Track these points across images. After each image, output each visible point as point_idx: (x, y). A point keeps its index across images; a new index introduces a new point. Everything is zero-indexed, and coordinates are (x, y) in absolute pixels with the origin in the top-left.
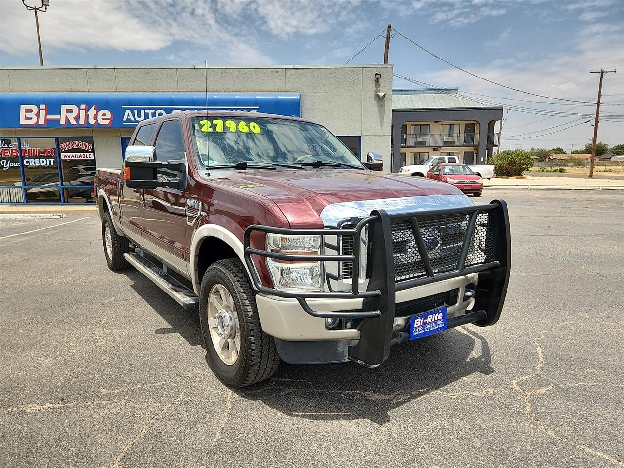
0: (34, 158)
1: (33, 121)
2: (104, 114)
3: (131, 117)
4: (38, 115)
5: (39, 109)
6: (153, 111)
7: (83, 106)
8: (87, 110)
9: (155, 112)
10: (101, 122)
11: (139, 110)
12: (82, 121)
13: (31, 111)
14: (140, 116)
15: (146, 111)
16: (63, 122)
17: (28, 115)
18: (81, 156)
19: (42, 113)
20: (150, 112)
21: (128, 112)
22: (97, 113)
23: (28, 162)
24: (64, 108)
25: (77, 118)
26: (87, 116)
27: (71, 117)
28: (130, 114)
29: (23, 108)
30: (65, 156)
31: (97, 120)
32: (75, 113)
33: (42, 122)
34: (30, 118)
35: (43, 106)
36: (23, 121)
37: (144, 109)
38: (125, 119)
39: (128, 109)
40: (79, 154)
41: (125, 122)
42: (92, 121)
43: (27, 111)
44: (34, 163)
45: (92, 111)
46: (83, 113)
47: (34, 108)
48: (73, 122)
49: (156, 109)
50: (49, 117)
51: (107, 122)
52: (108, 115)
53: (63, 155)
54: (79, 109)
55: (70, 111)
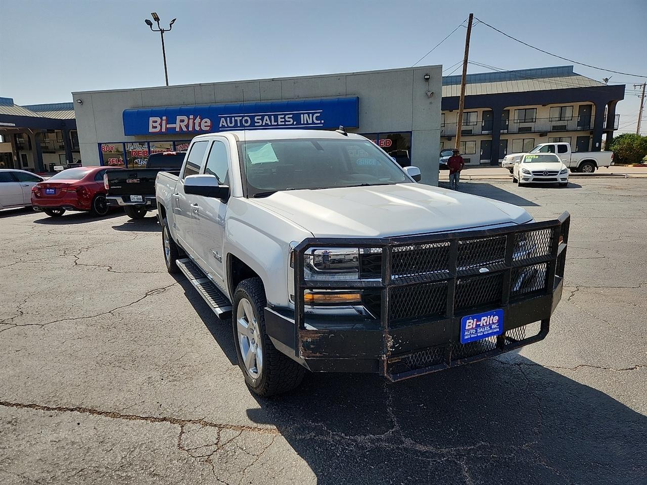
1: (158, 130)
2: (206, 122)
3: (225, 124)
4: (161, 125)
5: (162, 120)
6: (241, 118)
8: (194, 119)
9: (242, 119)
10: (204, 128)
11: (231, 118)
12: (191, 129)
13: (156, 122)
14: (231, 123)
15: (236, 118)
16: (178, 129)
17: (155, 125)
19: (164, 122)
20: (238, 119)
21: (223, 119)
22: (201, 122)
24: (179, 118)
25: (187, 126)
26: (194, 124)
27: (183, 125)
28: (224, 121)
29: (151, 119)
31: (200, 127)
32: (186, 123)
33: (164, 130)
34: (156, 127)
35: (164, 118)
36: (151, 130)
37: (234, 117)
38: (220, 126)
39: (223, 117)
41: (221, 128)
42: (197, 128)
43: (154, 122)
45: (198, 120)
46: (191, 121)
47: (158, 119)
48: (185, 129)
49: (243, 117)
50: (168, 126)
51: (208, 128)
52: (209, 123)
54: (189, 119)
55: (182, 121)
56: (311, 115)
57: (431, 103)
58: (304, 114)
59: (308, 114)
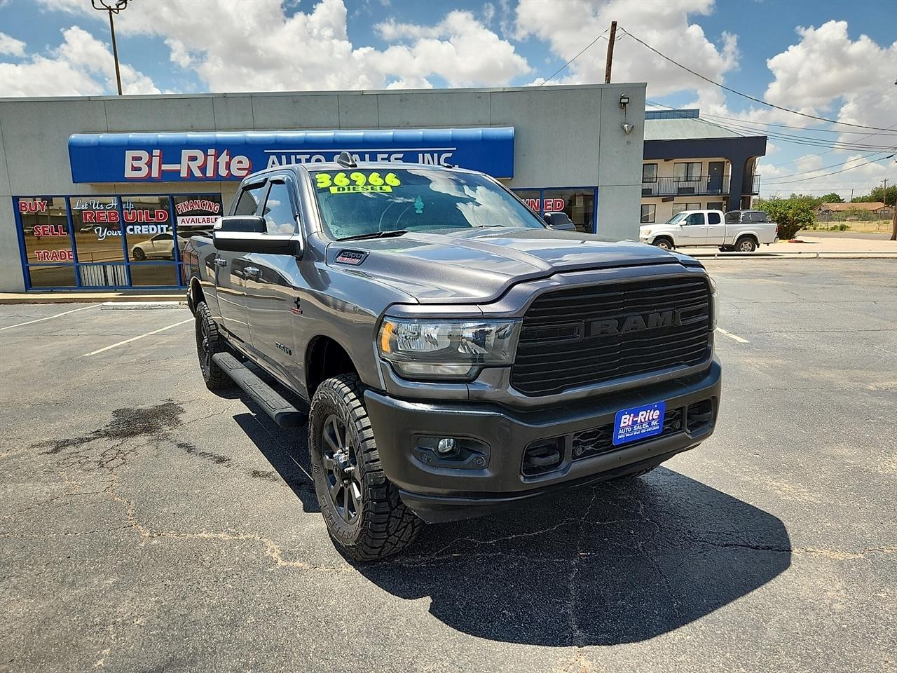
0: (141, 224)
1: (143, 173)
2: (240, 162)
3: (277, 166)
4: (149, 164)
5: (151, 156)
6: (308, 156)
7: (211, 151)
8: (217, 156)
9: (311, 157)
10: (236, 173)
11: (289, 156)
12: (210, 173)
13: (139, 159)
15: (298, 156)
16: (184, 174)
17: (136, 164)
18: (204, 220)
19: (156, 161)
20: (303, 157)
21: (273, 158)
22: (230, 160)
23: (132, 230)
24: (186, 154)
25: (203, 168)
26: (216, 165)
27: (195, 166)
28: (276, 161)
29: (129, 154)
30: (183, 221)
31: (230, 171)
32: (200, 162)
33: (155, 174)
34: (139, 169)
35: (156, 152)
36: (129, 173)
37: (296, 154)
39: (273, 154)
40: (201, 218)
42: (223, 172)
43: (135, 159)
44: (141, 231)
45: (224, 158)
46: (211, 160)
47: (144, 155)
48: (198, 173)
49: (312, 154)
50: (165, 167)
51: (244, 173)
52: (246, 163)
53: (179, 219)
54: (206, 155)
55: (193, 159)
56: (436, 155)
57: (628, 143)
58: (423, 153)
59: (432, 153)
